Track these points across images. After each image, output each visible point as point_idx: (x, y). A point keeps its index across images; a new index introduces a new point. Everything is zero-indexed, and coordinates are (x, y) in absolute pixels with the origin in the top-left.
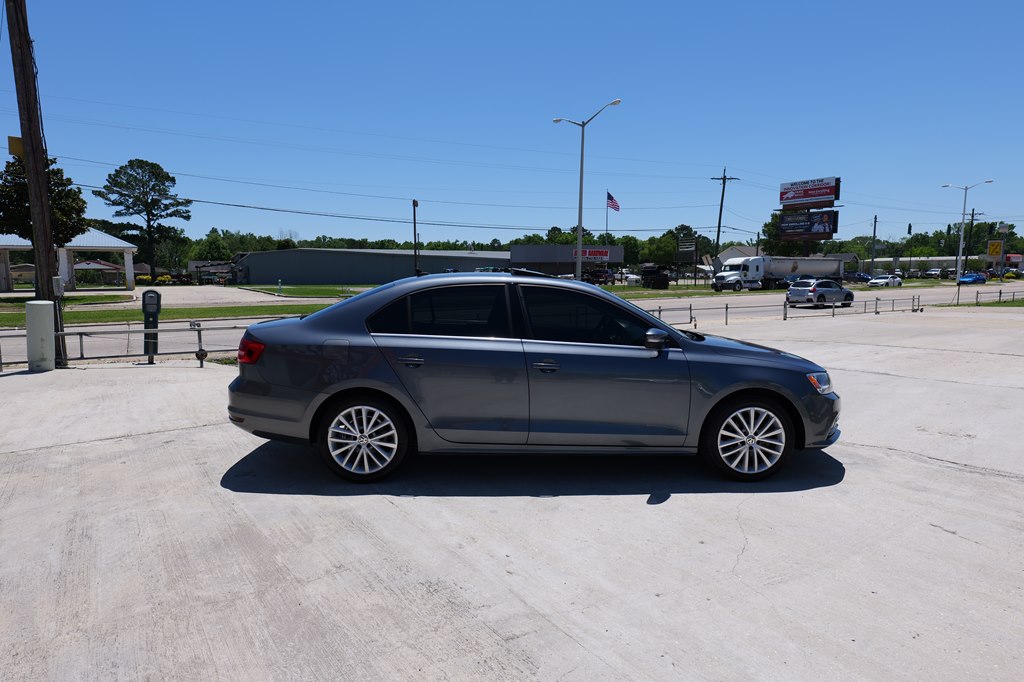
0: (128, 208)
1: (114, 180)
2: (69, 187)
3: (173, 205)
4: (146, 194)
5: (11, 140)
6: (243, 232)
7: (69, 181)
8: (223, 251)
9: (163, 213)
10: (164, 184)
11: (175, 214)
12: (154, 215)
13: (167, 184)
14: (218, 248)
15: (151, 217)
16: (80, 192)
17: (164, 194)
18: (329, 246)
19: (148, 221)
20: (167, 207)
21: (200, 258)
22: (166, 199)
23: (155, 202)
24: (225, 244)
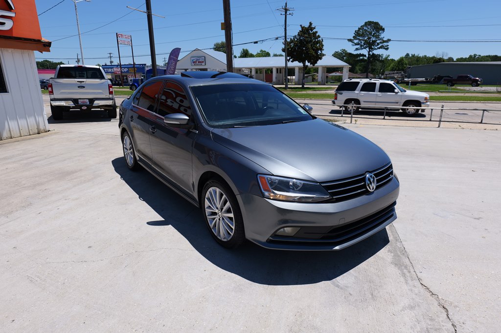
0: (361, 46)
1: (357, 33)
2: (319, 39)
3: (381, 43)
4: (370, 38)
5: (222, 23)
6: (421, 55)
7: (319, 37)
8: (405, 66)
9: (376, 47)
10: (379, 32)
11: (381, 47)
12: (372, 49)
13: (380, 32)
14: (402, 64)
15: (371, 49)
16: (322, 41)
17: (378, 37)
18: (477, 61)
19: (369, 52)
20: (378, 44)
21: (393, 70)
22: (379, 40)
23: (374, 42)
24: (407, 62)
